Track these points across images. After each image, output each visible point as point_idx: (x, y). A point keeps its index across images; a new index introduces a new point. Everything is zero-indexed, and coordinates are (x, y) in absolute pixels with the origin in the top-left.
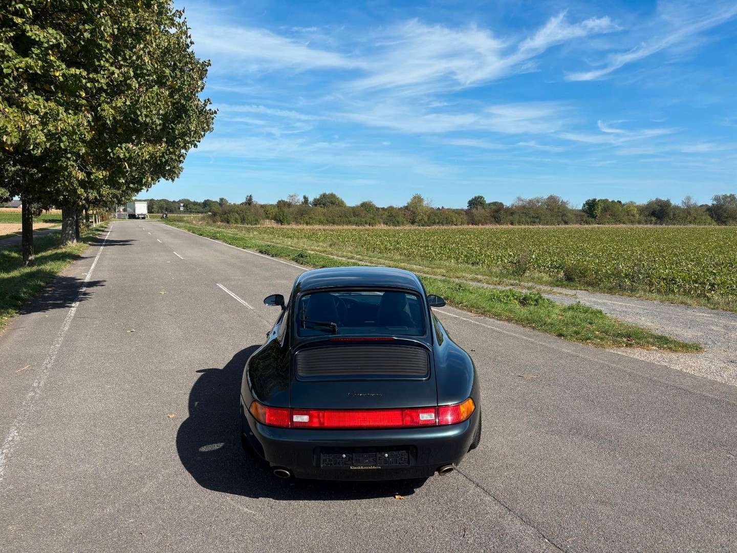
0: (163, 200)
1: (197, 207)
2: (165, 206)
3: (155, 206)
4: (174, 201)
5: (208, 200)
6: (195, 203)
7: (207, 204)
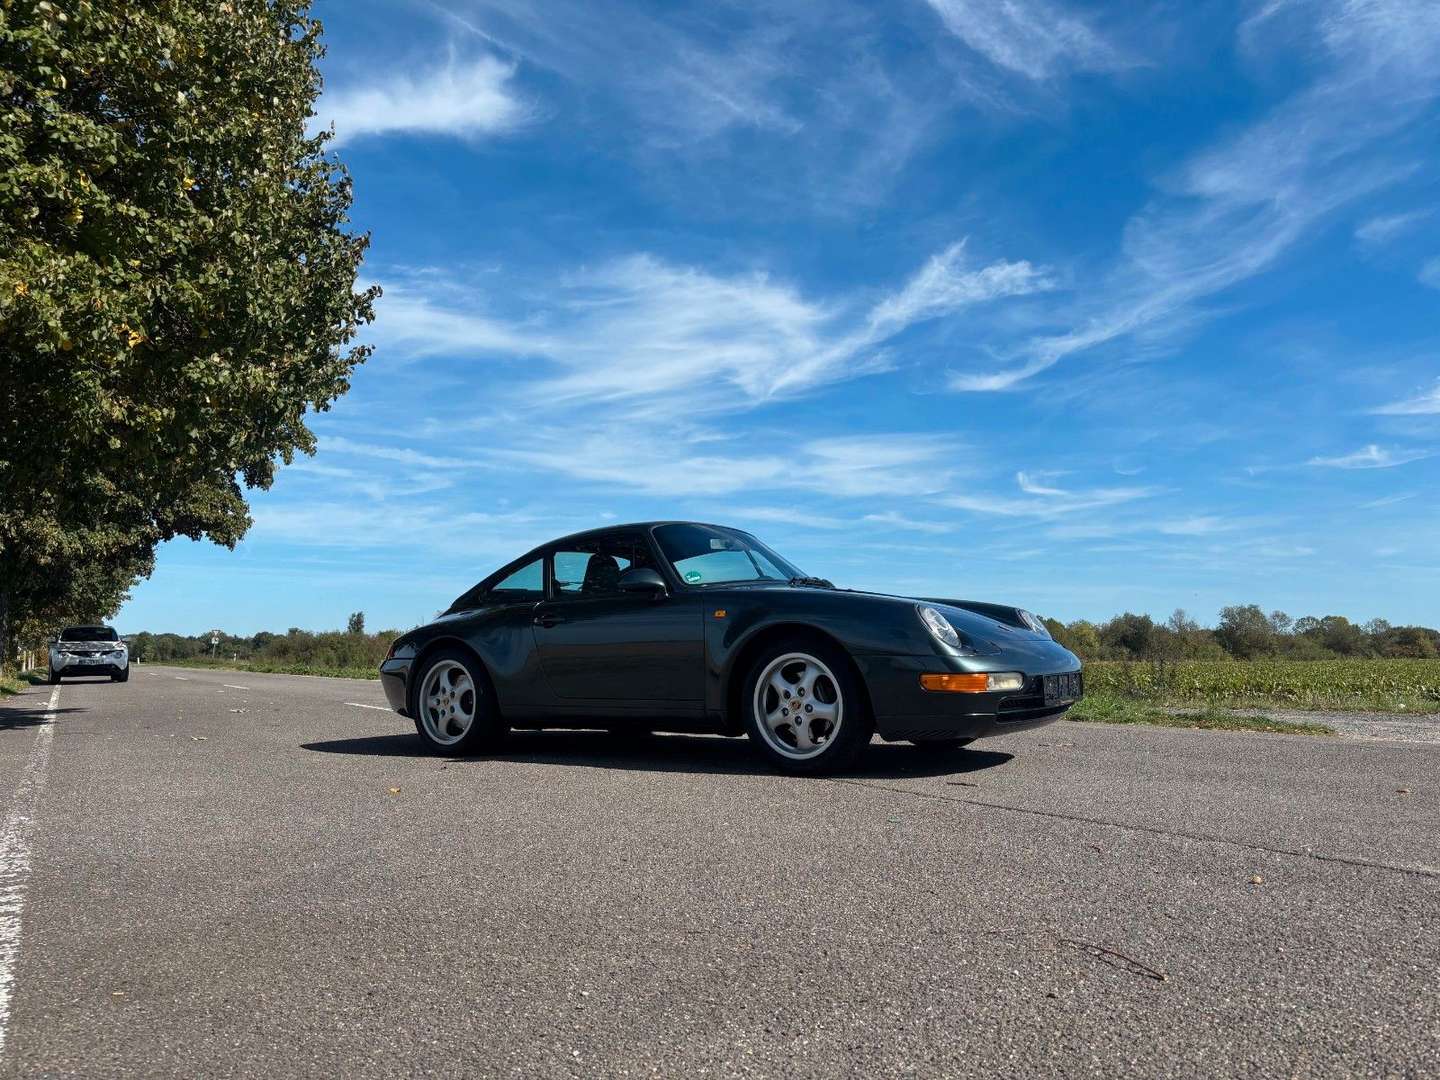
0: (166, 635)
1: (242, 648)
2: (172, 646)
3: (148, 648)
4: (191, 638)
5: (265, 634)
6: (236, 641)
7: (261, 640)
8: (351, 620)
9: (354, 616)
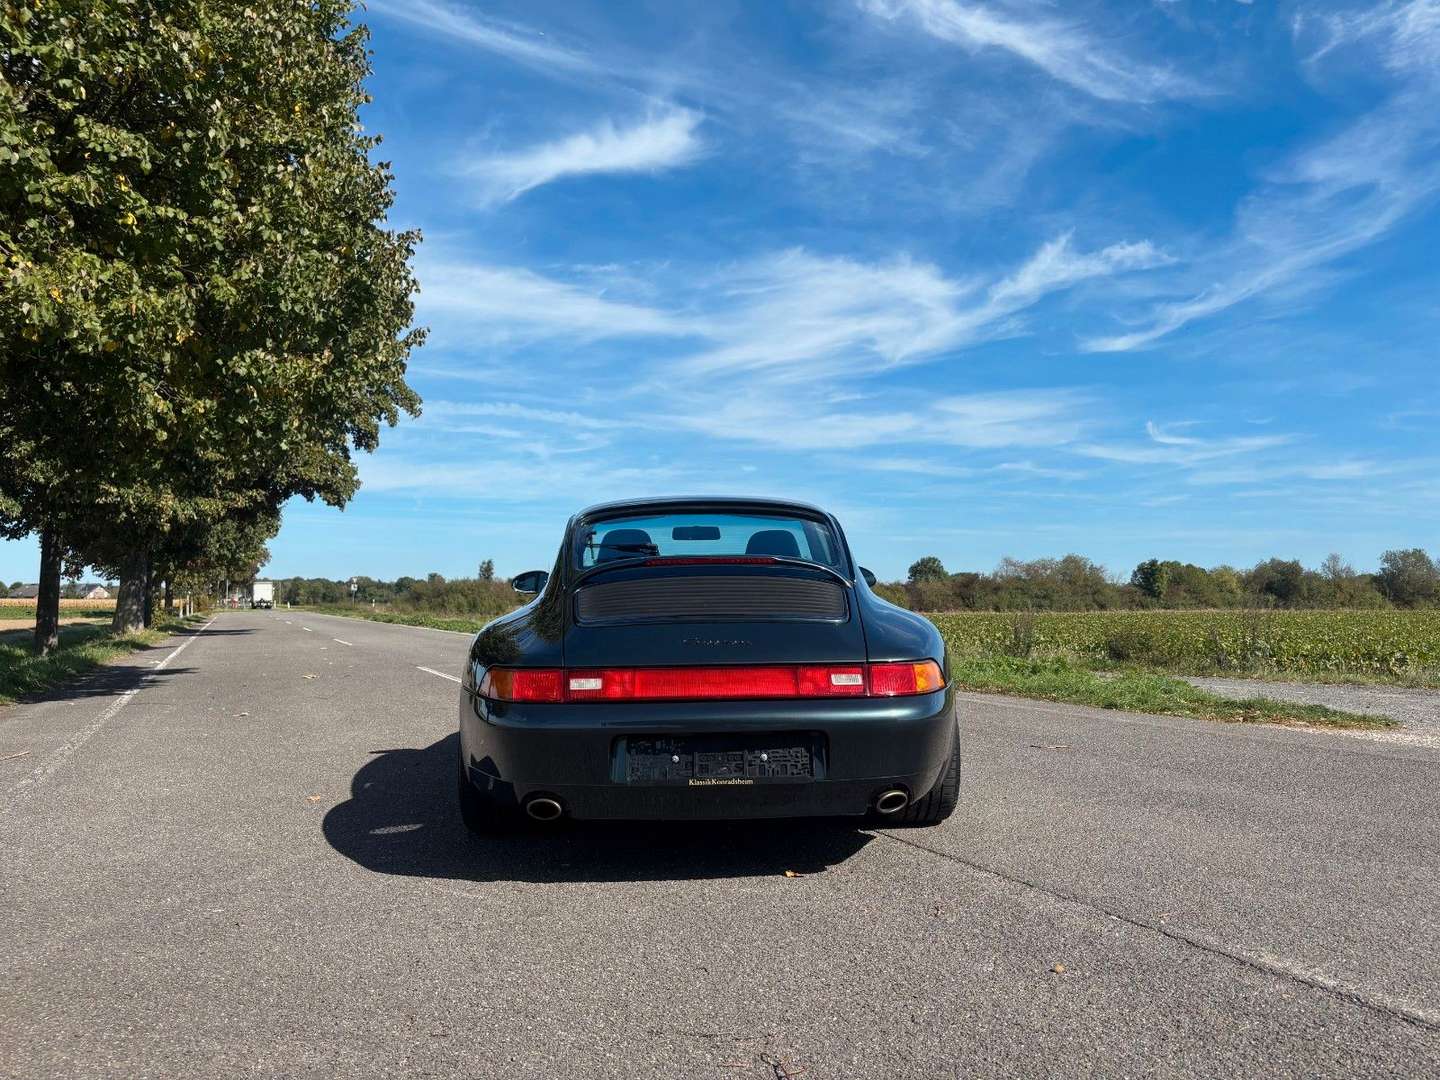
0: (318, 580)
1: (385, 592)
2: (323, 590)
3: (302, 592)
4: (340, 582)
5: (406, 578)
6: (380, 585)
7: (403, 585)
8: (481, 567)
9: (484, 563)
